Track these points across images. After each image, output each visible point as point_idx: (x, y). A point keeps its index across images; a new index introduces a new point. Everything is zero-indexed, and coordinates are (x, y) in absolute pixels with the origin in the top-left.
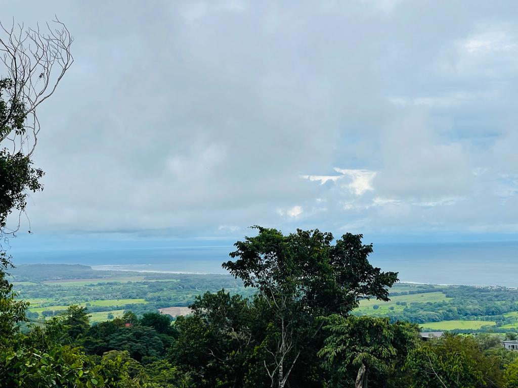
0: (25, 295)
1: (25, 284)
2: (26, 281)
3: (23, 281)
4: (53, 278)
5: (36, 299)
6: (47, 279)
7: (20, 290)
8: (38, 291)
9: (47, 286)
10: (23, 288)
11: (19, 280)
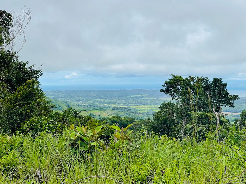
0: (151, 103)
1: (151, 98)
2: (151, 97)
3: (150, 97)
4: (163, 96)
5: (155, 106)
6: (161, 96)
7: (149, 101)
8: (157, 102)
9: (160, 99)
10: (150, 100)
11: (148, 97)
